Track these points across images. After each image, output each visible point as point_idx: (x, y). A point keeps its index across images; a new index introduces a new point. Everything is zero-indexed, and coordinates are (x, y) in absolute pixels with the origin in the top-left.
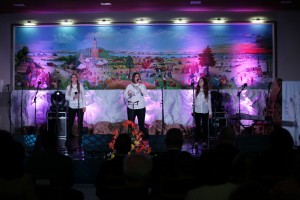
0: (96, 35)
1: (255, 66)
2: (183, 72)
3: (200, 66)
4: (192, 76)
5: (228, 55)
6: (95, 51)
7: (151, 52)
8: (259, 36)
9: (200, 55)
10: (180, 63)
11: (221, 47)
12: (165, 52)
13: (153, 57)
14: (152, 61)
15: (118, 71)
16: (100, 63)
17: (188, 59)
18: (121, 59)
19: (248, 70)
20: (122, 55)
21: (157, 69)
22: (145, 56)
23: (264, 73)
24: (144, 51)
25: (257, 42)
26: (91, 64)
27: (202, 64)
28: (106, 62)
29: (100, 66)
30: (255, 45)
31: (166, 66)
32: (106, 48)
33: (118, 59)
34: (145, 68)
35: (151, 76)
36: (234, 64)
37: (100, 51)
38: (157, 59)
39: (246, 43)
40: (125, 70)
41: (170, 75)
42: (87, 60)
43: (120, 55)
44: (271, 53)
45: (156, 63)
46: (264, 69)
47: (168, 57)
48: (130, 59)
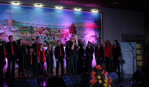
0: (11, 11)
1: (94, 34)
2: (61, 37)
3: (69, 34)
4: (65, 39)
5: (82, 28)
6: (10, 22)
7: (44, 24)
8: (95, 19)
9: (69, 27)
10: (59, 32)
11: (79, 23)
12: (51, 25)
13: (45, 27)
14: (44, 29)
15: (25, 35)
16: (13, 29)
17: (64, 30)
18: (26, 28)
19: (91, 37)
20: (27, 25)
21: (47, 35)
22: (40, 26)
23: (98, 38)
24: (40, 23)
25: (95, 22)
26: (8, 30)
27: (70, 33)
28: (17, 29)
29: (14, 31)
30: (94, 23)
31: (52, 33)
32: (17, 20)
33: (25, 28)
34: (41, 33)
35: (44, 38)
36: (85, 33)
37: (13, 21)
38: (47, 28)
39: (90, 23)
40: (29, 35)
41: (54, 38)
42: (5, 27)
43: (26, 25)
44: (101, 28)
45: (46, 31)
46: (98, 36)
47: (53, 28)
48: (32, 28)
